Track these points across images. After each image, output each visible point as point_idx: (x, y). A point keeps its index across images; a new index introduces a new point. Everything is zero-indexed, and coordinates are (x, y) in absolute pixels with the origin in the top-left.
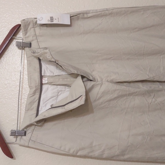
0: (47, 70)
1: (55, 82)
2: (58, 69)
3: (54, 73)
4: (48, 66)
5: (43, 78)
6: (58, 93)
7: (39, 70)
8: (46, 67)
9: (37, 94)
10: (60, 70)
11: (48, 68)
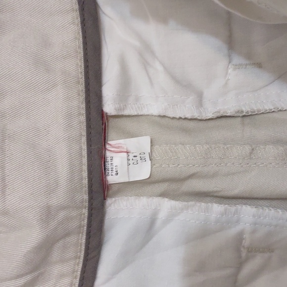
0: (145, 65)
1: (214, 175)
2: (237, 60)
3: (200, 96)
4: (151, 31)
5: (111, 134)
6: (240, 265)
7: (75, 66)
8: (137, 43)
9: (56, 270)
10: (259, 65)
11: (153, 53)
